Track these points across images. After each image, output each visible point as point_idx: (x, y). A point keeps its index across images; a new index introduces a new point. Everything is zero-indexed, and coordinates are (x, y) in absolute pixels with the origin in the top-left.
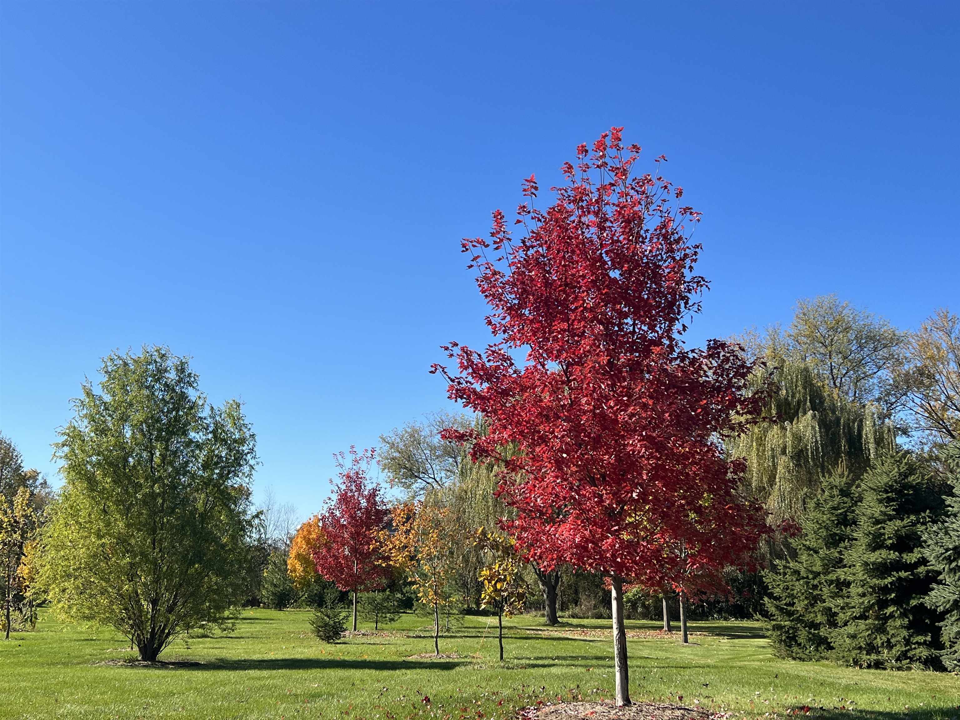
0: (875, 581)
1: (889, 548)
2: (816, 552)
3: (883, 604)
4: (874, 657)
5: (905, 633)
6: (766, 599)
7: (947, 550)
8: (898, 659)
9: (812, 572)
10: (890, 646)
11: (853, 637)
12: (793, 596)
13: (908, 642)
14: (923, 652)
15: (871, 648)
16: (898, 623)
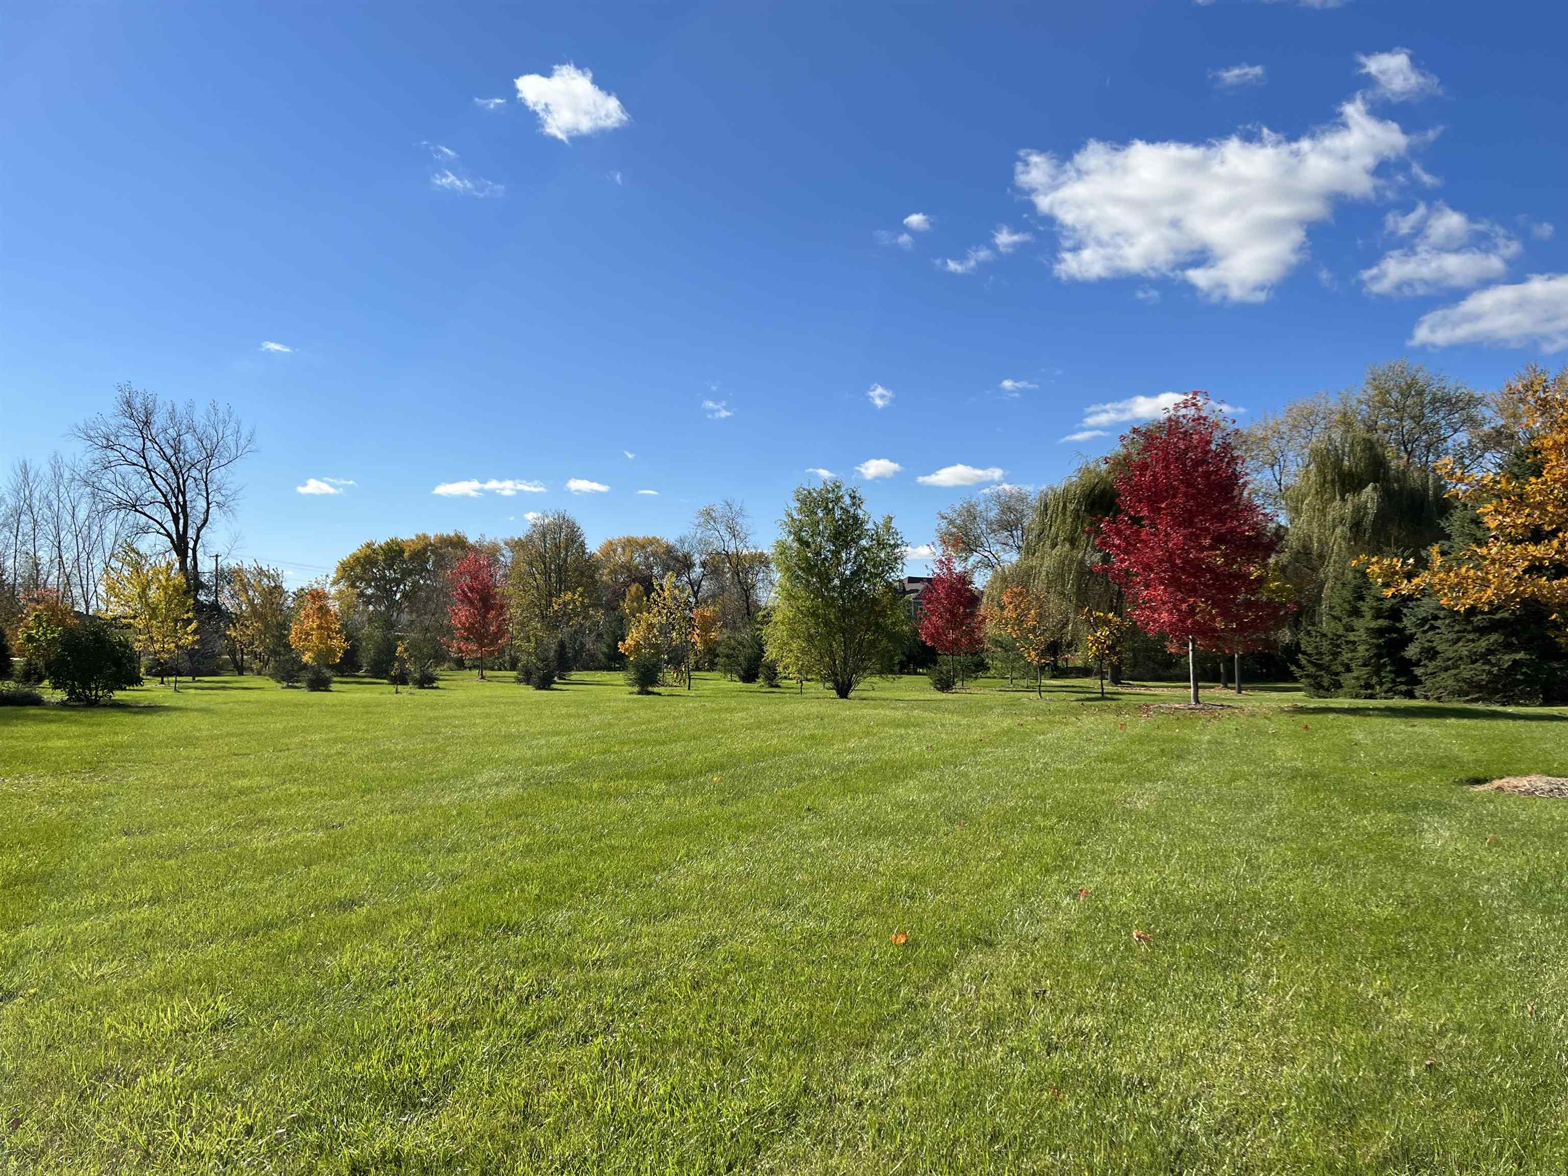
0: (1375, 641)
1: (1385, 618)
2: (1340, 621)
3: (1379, 656)
4: (1369, 691)
5: (1393, 675)
6: (1300, 655)
7: (1418, 619)
8: (1386, 692)
9: (1336, 635)
10: (1381, 684)
11: (1357, 678)
12: (1321, 654)
13: (1393, 681)
14: (1403, 688)
15: (1368, 686)
16: (1389, 668)
